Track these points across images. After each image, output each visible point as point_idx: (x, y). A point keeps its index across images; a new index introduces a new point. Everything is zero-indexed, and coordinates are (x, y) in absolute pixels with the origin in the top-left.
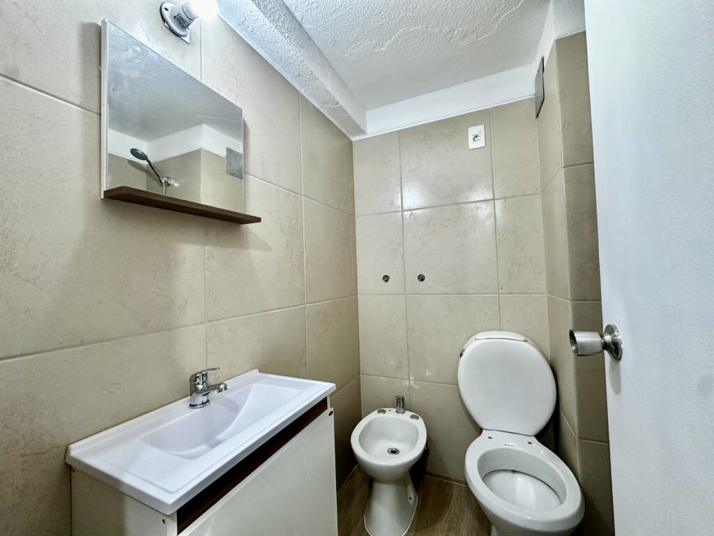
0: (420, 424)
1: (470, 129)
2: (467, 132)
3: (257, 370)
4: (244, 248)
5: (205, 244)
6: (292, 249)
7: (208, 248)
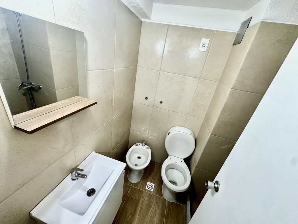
0: (149, 151)
1: (203, 39)
2: (201, 40)
3: (94, 152)
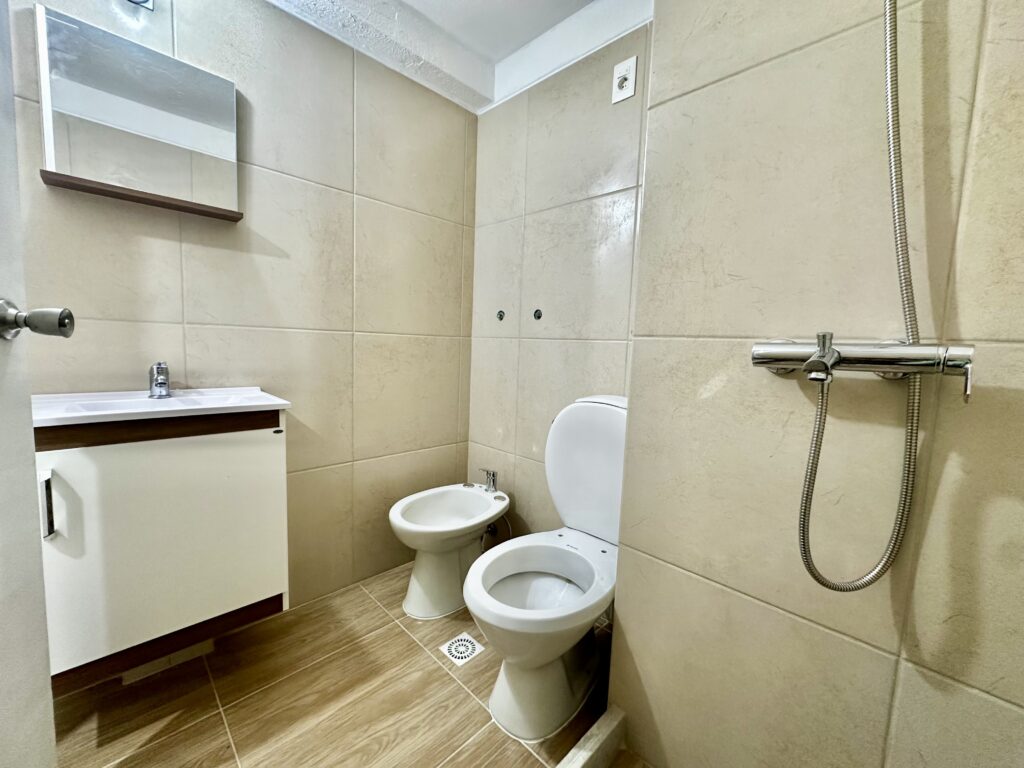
1: (616, 68)
2: (612, 73)
3: (259, 388)
4: (242, 250)
5: (181, 241)
6: (330, 261)
7: (185, 246)
